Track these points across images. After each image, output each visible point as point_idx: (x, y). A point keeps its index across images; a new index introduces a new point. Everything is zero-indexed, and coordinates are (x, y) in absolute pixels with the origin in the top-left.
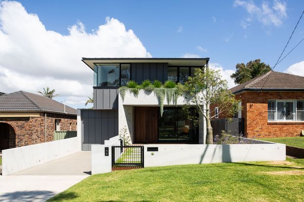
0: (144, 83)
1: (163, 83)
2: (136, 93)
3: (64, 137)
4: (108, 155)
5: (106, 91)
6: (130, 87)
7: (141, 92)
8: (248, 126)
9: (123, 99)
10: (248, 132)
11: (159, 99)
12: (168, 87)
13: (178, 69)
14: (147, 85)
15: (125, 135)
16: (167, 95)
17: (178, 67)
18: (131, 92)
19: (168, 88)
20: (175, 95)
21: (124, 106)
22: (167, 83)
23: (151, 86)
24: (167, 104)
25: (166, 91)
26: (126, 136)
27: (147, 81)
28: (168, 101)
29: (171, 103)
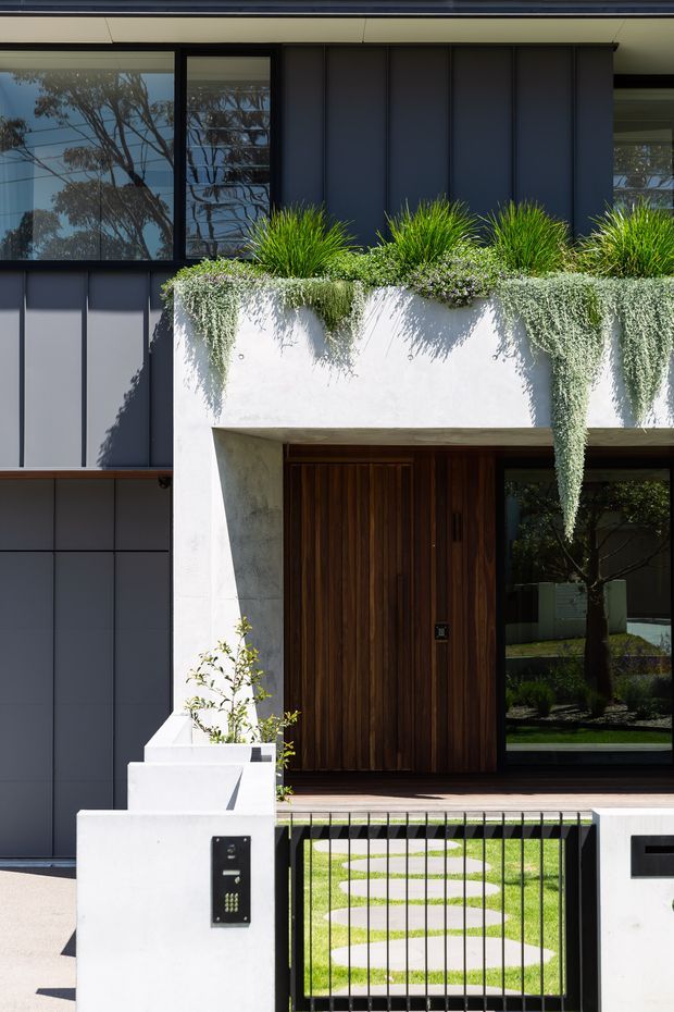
0: (407, 232)
4: (241, 916)
6: (276, 267)
7: (384, 316)
14: (433, 249)
16: (621, 339)
19: (626, 274)
21: (223, 437)
22: (619, 229)
23: (468, 260)
24: (616, 422)
25: (608, 301)
28: (631, 391)
29: (660, 416)
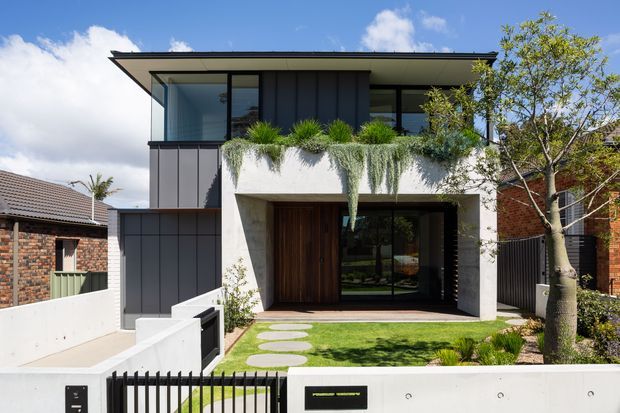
0: (298, 130)
1: (357, 130)
2: (274, 158)
3: (78, 288)
5: (188, 155)
6: (256, 141)
7: (291, 156)
8: (612, 258)
9: (235, 175)
10: (612, 276)
11: (347, 177)
12: (372, 140)
13: (399, 95)
14: (308, 134)
15: (241, 289)
16: (370, 164)
17: (399, 88)
18: (259, 156)
19: (372, 143)
20: (392, 165)
21: (239, 197)
22: (367, 129)
23: (320, 138)
24: (369, 191)
25: (366, 152)
26: (244, 290)
27: (310, 124)
28: (373, 181)
29: (382, 189)
